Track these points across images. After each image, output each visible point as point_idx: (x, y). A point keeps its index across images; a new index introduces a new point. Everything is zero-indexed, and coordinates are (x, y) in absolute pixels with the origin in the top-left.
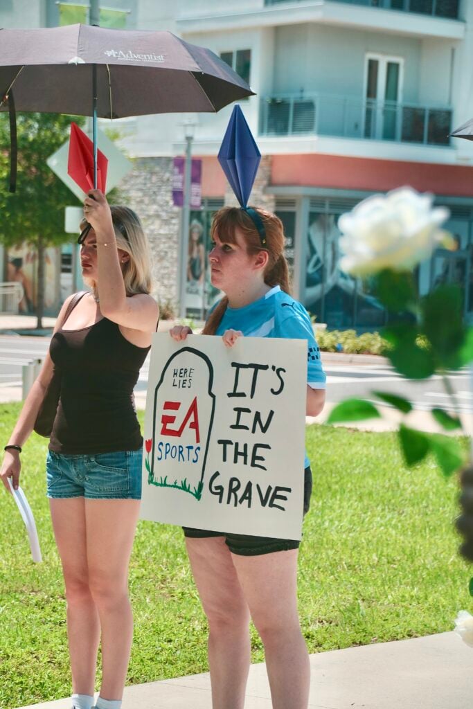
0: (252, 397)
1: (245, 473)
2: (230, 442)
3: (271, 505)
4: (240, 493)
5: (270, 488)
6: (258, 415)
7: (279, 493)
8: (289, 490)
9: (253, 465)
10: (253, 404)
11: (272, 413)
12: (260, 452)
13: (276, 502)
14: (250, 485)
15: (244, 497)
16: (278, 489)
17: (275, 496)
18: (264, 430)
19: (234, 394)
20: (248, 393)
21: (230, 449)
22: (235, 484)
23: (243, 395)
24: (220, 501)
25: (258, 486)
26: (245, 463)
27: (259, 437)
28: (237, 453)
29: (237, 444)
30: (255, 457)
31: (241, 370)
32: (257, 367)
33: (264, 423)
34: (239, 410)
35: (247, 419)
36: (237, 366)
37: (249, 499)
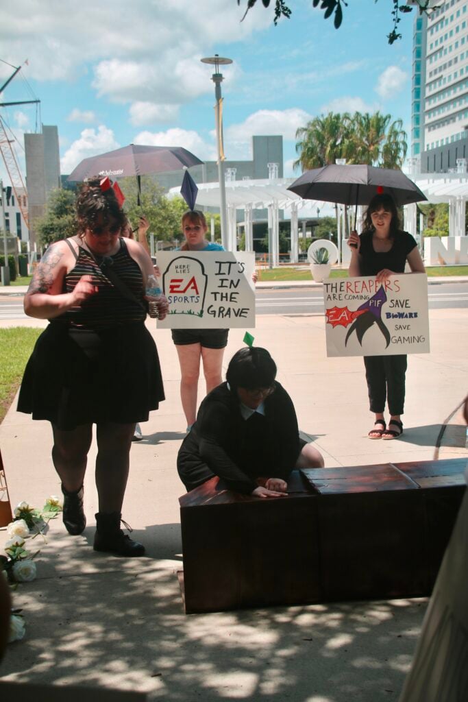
0: (229, 274)
1: (226, 304)
2: (218, 293)
3: (240, 316)
4: (225, 313)
5: (239, 309)
6: (232, 282)
7: (244, 311)
8: (248, 309)
9: (231, 301)
10: (230, 278)
11: (239, 280)
12: (234, 296)
13: (242, 314)
14: (229, 310)
15: (227, 314)
16: (243, 309)
17: (242, 312)
18: (235, 287)
19: (219, 274)
20: (227, 273)
21: (219, 296)
22: (222, 309)
23: (224, 274)
24: (214, 316)
25: (234, 310)
26: (227, 300)
27: (233, 289)
28: (222, 297)
29: (222, 294)
30: (231, 298)
31: (222, 265)
32: (230, 263)
33: (235, 284)
34: (222, 280)
35: (226, 283)
36: (220, 263)
37: (230, 314)
